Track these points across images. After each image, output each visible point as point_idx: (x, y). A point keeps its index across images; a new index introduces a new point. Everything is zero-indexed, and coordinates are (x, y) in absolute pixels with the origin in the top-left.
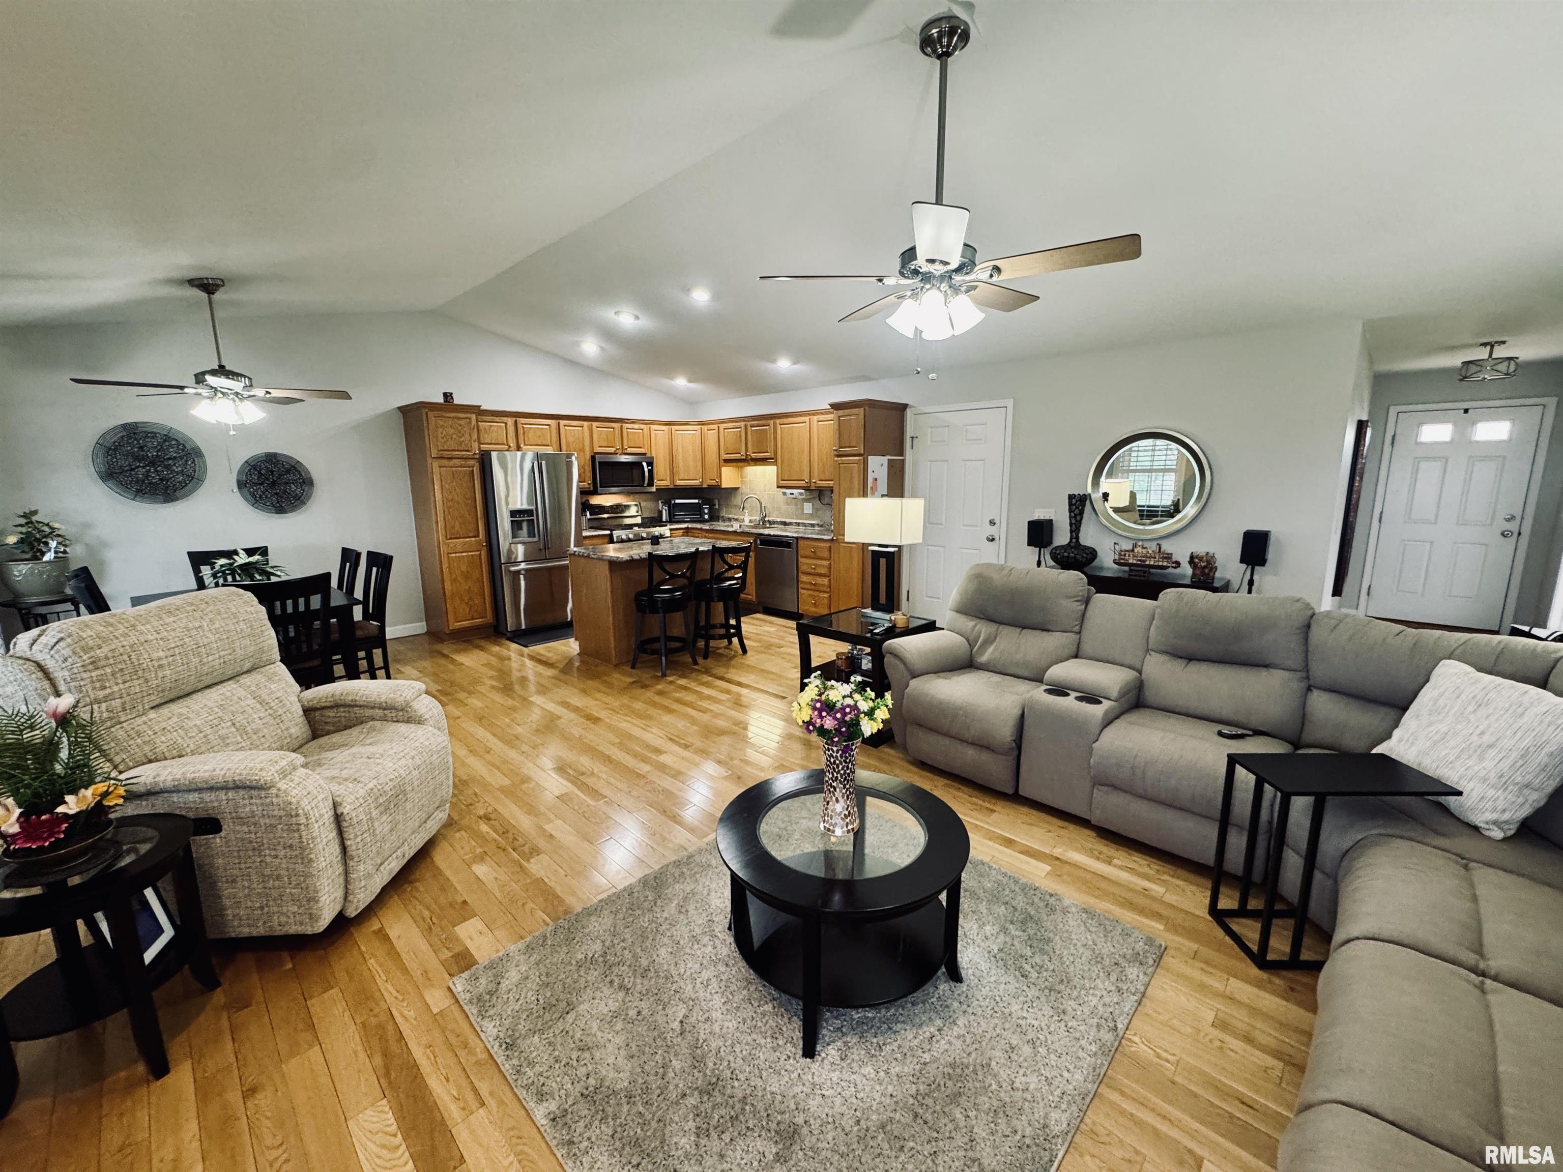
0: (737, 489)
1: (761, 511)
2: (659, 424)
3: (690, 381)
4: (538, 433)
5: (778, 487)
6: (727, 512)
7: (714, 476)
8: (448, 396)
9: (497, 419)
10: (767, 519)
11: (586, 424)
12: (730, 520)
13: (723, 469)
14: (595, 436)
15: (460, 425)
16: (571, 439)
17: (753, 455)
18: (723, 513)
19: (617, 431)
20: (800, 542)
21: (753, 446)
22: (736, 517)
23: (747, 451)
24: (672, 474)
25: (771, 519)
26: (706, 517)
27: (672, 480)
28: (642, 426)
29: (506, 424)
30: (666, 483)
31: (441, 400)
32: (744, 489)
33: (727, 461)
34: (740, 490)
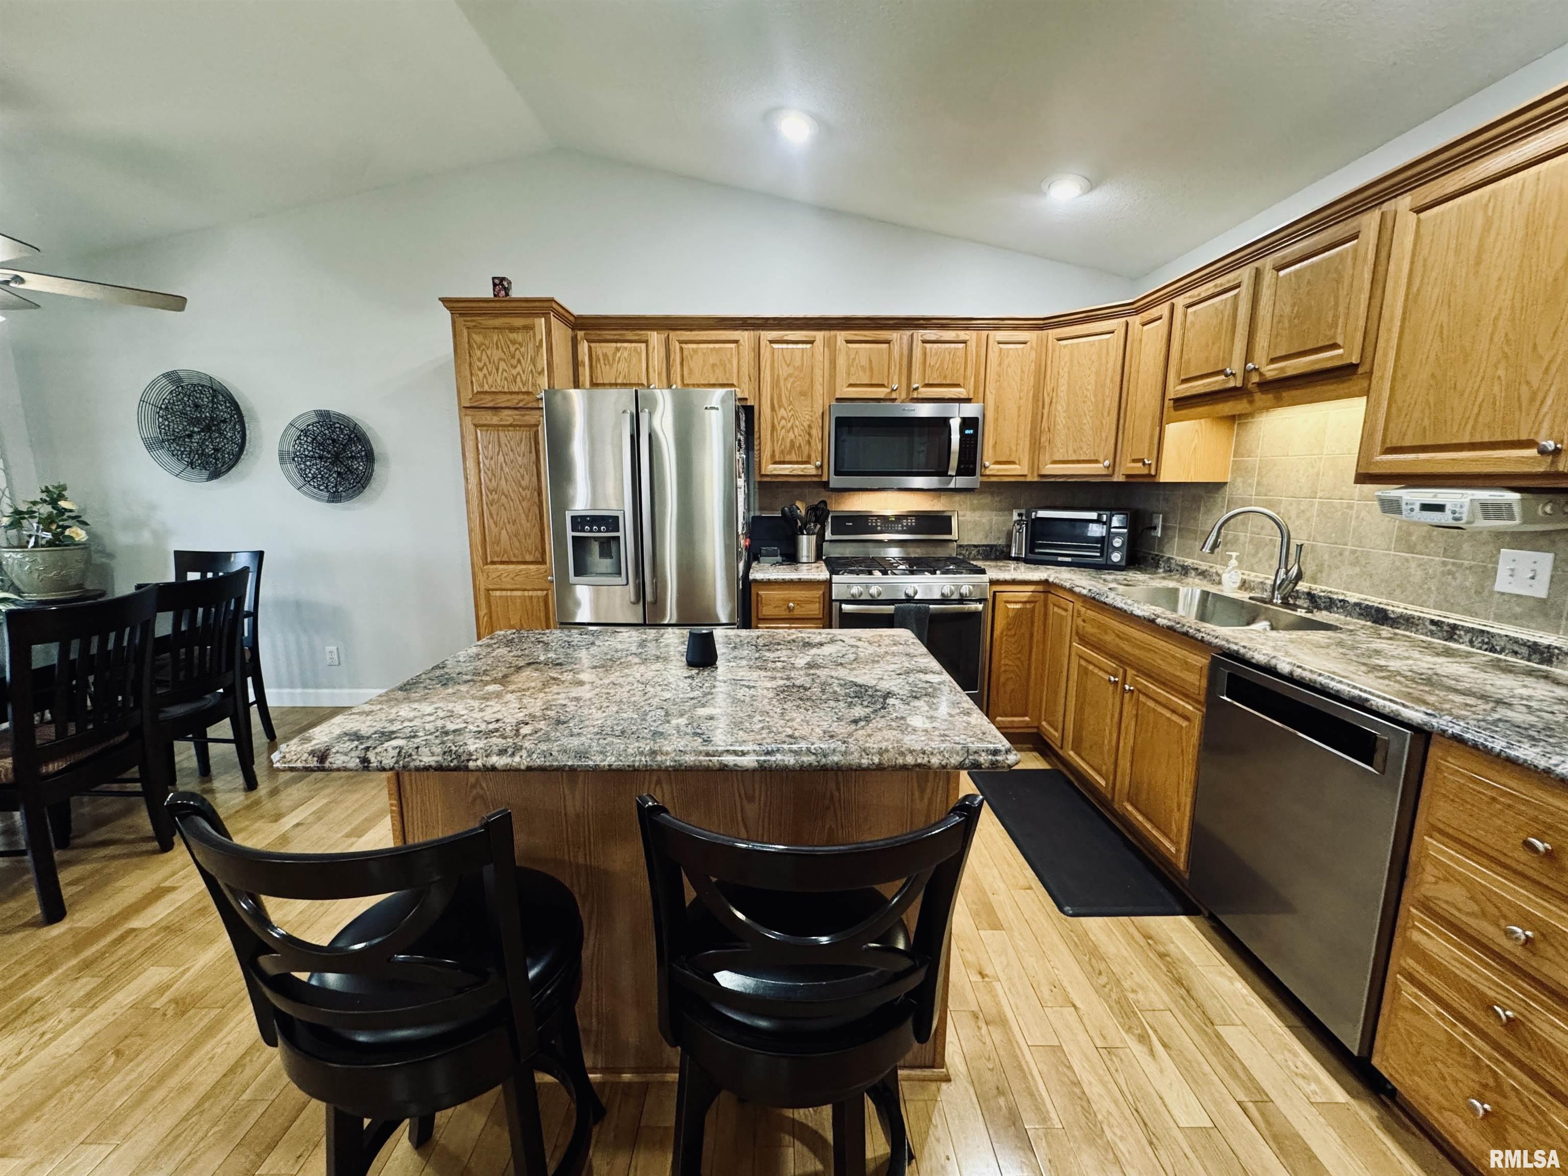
0: (1218, 486)
1: (1284, 560)
2: (1016, 328)
3: (1092, 185)
4: (712, 360)
5: (1363, 478)
6: (1181, 552)
7: (1143, 449)
8: (500, 284)
9: (630, 335)
10: (1302, 586)
11: (819, 335)
12: (1185, 570)
13: (1171, 429)
14: (841, 362)
15: (514, 342)
16: (784, 371)
17: (1271, 371)
18: (1174, 552)
19: (896, 348)
20: (1434, 752)
21: (1275, 336)
22: (1203, 566)
23: (1248, 358)
24: (1036, 446)
25: (1318, 589)
26: (1116, 557)
27: (1034, 463)
28: (963, 335)
29: (646, 342)
30: (1020, 469)
31: (488, 292)
32: (1239, 489)
33: (1182, 403)
34: (1227, 488)
